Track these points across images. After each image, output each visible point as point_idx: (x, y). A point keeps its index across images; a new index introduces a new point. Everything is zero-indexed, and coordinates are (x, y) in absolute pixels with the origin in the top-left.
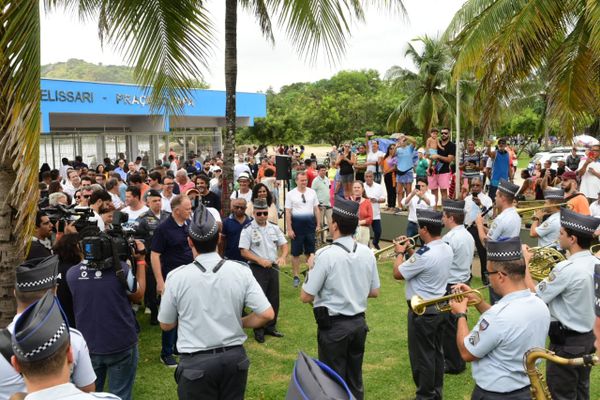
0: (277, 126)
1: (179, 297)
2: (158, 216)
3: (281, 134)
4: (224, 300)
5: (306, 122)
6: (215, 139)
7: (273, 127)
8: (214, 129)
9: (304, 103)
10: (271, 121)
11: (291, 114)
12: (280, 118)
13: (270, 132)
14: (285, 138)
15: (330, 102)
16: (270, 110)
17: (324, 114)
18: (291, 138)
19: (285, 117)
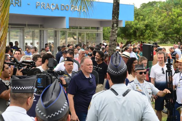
0: (139, 28)
1: (100, 110)
2: (70, 75)
3: (142, 34)
4: (129, 115)
5: (160, 27)
6: (98, 35)
7: (137, 29)
8: (98, 28)
9: (159, 13)
10: (136, 24)
11: (150, 20)
12: (142, 23)
13: (135, 32)
14: (145, 37)
15: (178, 13)
16: (136, 17)
17: (173, 22)
18: (149, 36)
19: (146, 22)
